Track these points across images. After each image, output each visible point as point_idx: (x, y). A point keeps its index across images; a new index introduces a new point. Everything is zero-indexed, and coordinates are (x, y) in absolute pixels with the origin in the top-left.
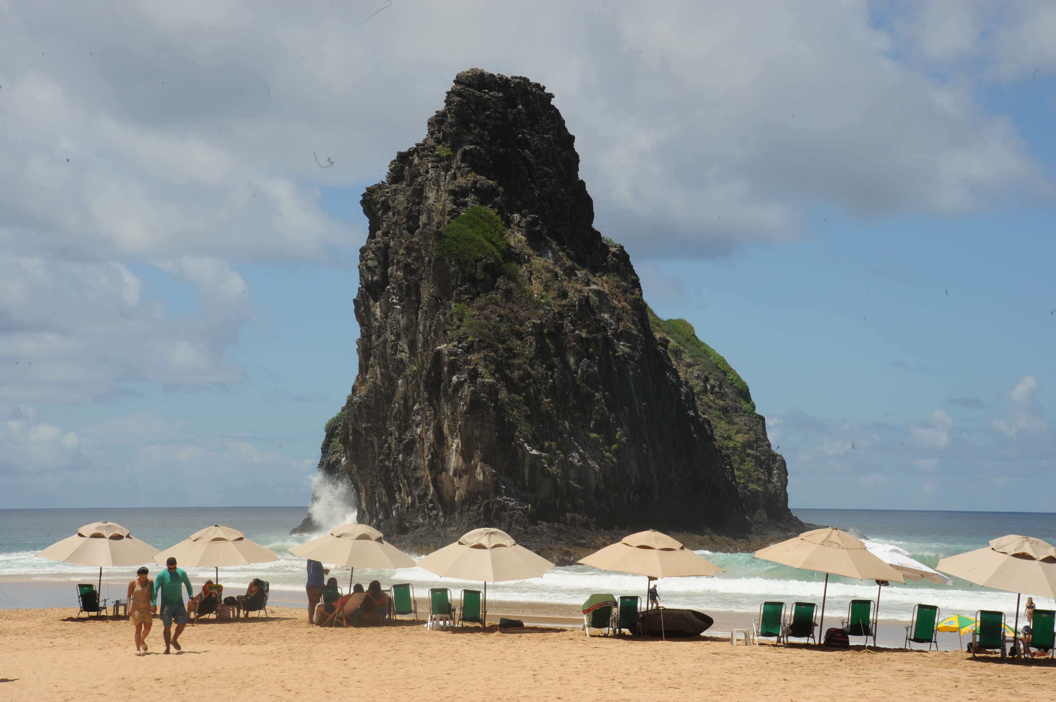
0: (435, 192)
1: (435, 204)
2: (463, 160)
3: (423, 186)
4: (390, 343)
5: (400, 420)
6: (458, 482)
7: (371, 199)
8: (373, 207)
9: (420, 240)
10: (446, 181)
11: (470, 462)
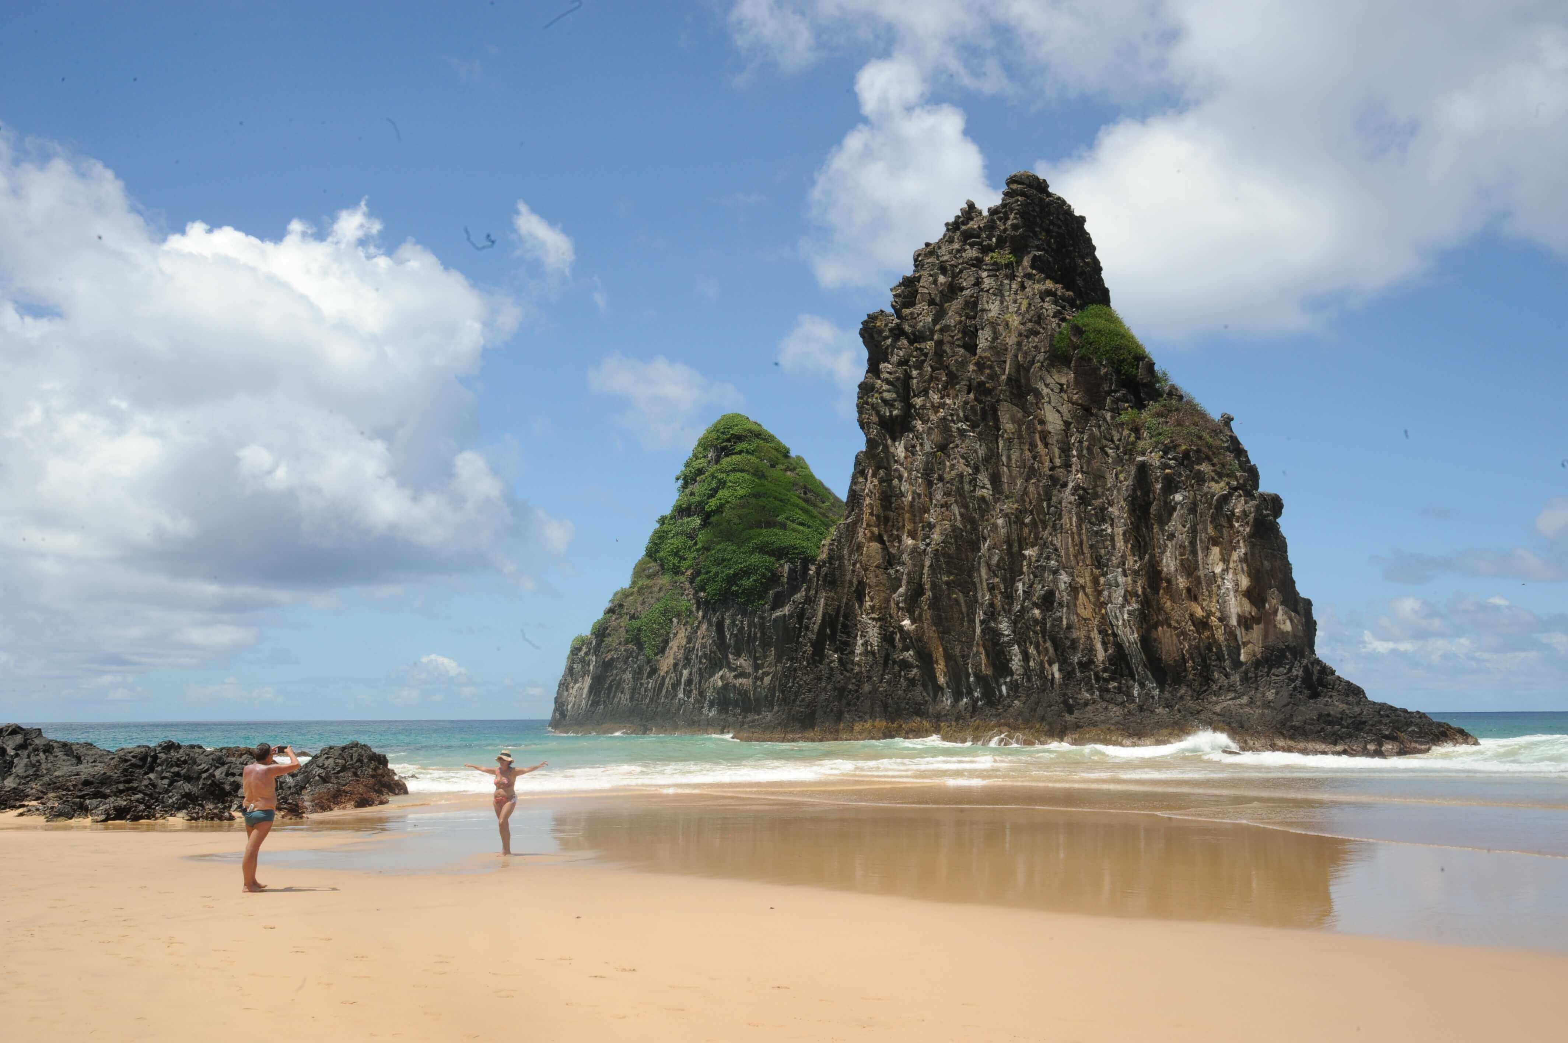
0: (997, 303)
1: (1000, 316)
2: (1033, 267)
3: (977, 297)
4: (968, 477)
5: (1005, 570)
6: (1244, 634)
7: (875, 326)
8: (876, 336)
9: (992, 355)
10: (1011, 291)
11: (1264, 606)
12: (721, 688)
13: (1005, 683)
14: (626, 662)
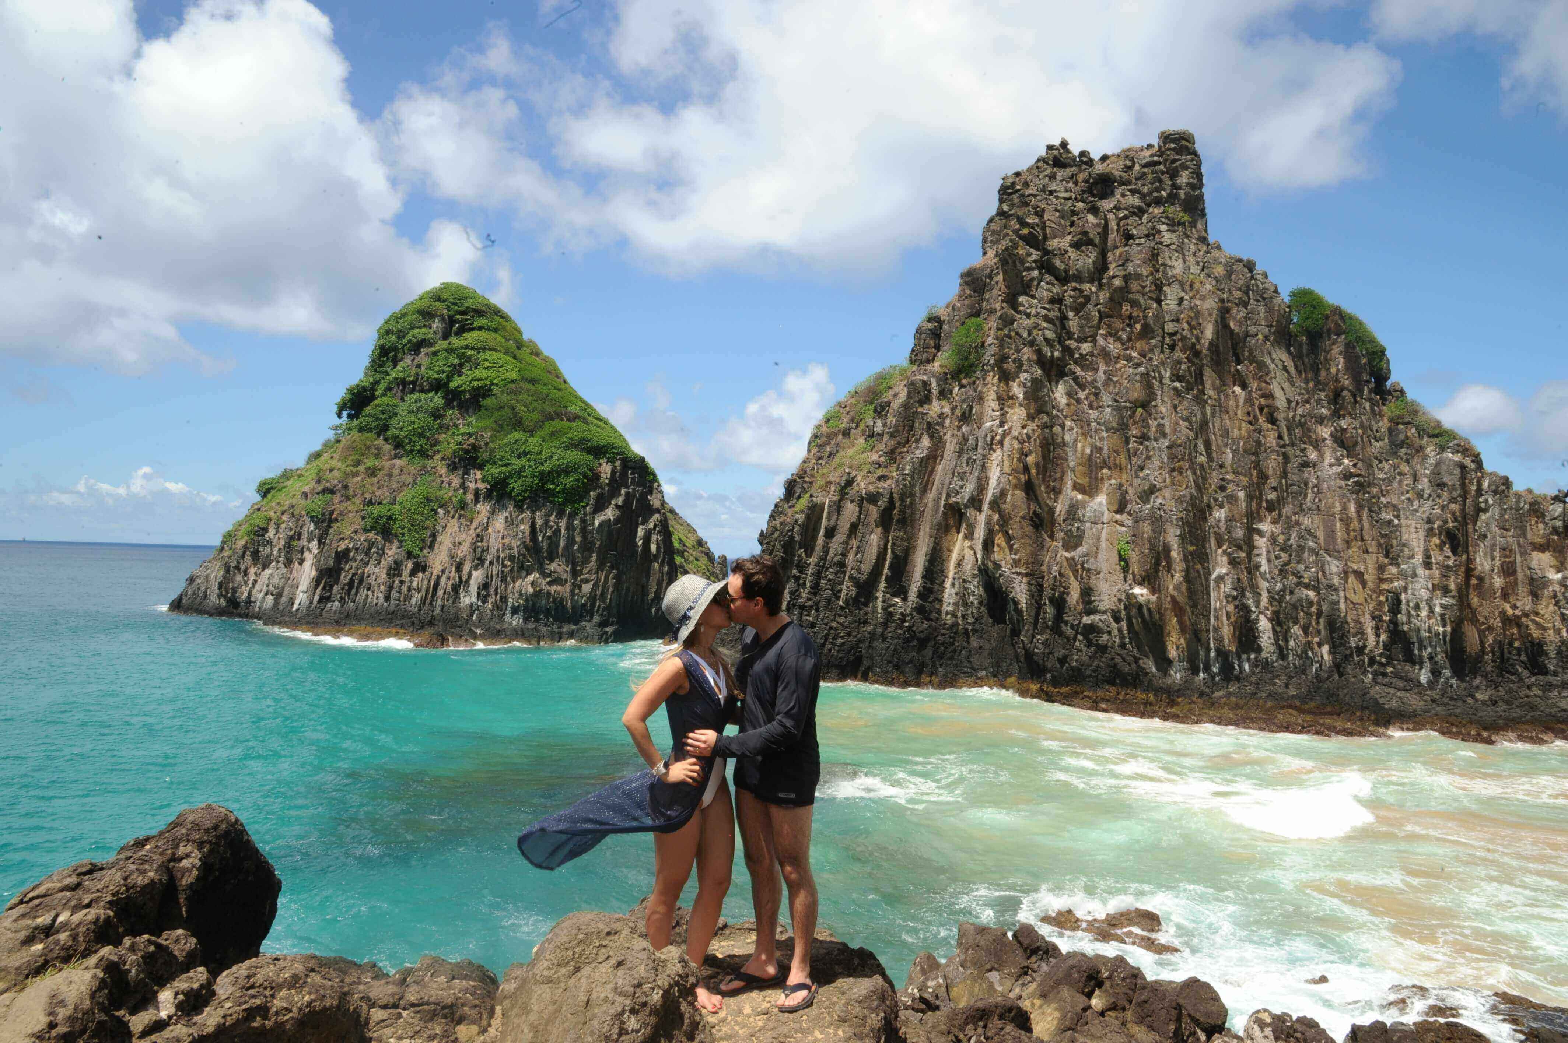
3: (1157, 250)
10: (1189, 251)
12: (532, 595)
13: (1249, 659)
14: (367, 554)
